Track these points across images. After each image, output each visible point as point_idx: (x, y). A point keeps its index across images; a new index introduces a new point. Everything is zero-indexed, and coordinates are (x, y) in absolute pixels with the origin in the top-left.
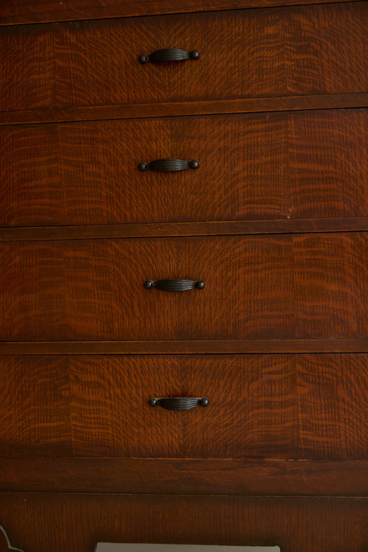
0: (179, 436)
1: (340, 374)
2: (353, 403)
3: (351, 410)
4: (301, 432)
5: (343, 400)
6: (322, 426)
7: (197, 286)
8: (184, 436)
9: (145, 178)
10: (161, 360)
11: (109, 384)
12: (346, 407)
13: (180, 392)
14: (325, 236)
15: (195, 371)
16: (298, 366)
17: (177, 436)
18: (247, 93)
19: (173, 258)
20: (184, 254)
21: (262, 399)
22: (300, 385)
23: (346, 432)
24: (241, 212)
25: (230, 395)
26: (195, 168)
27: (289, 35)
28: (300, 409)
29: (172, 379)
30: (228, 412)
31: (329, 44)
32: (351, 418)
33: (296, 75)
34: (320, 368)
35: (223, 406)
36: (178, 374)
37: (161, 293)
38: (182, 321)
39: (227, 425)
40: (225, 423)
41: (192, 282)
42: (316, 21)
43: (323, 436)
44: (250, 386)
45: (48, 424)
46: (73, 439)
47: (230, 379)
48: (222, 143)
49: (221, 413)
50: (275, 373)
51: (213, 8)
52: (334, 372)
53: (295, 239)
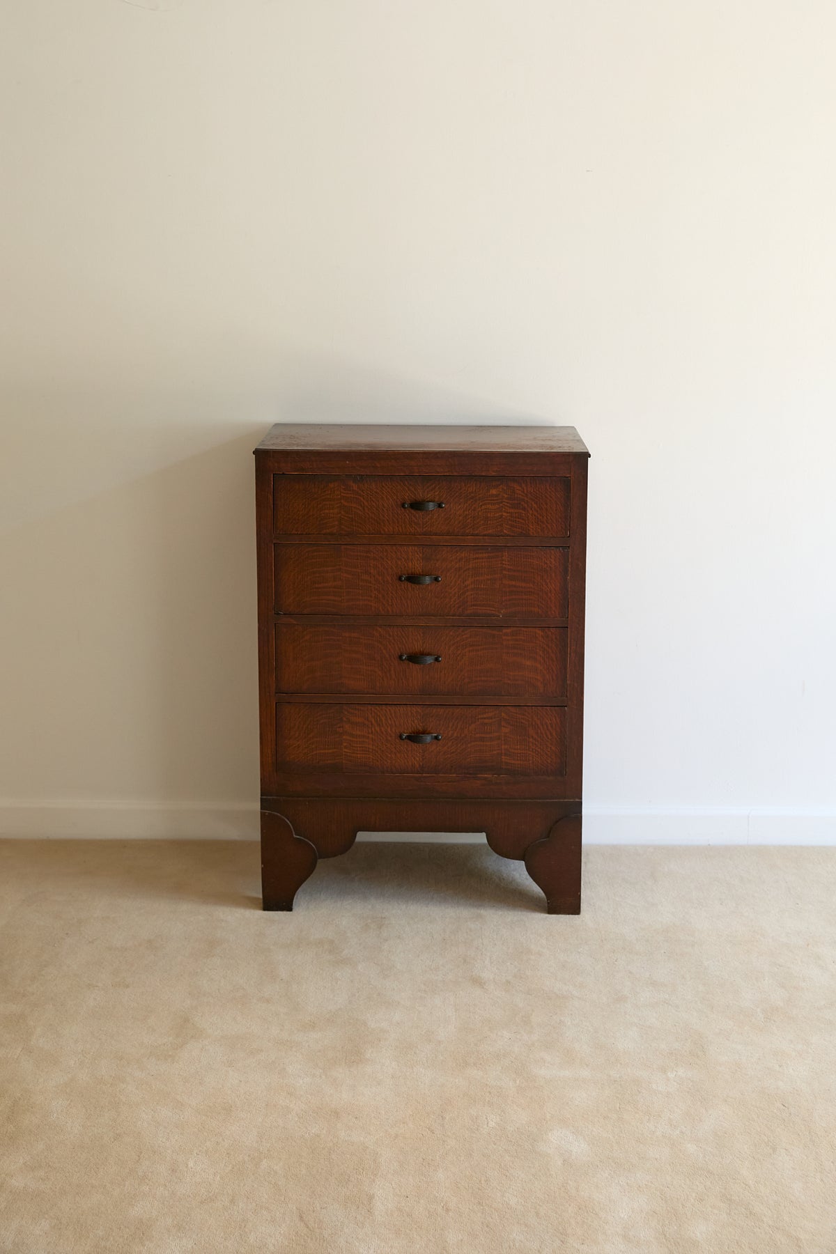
0: (420, 759)
1: (530, 720)
2: (539, 739)
3: (537, 743)
4: (503, 757)
5: (532, 737)
6: (518, 753)
7: (437, 660)
8: (423, 760)
9: (403, 585)
10: (409, 708)
11: (372, 724)
12: (534, 741)
13: (422, 730)
14: (525, 629)
15: (432, 716)
16: (503, 714)
17: (418, 759)
18: (476, 532)
19: (420, 639)
20: (428, 638)
21: (478, 735)
22: (504, 726)
23: (533, 758)
24: (469, 612)
25: (456, 732)
26: (439, 581)
27: (506, 496)
28: (503, 742)
29: (416, 721)
30: (454, 744)
31: (533, 503)
32: (537, 749)
33: (510, 522)
34: (518, 715)
35: (451, 740)
36: (421, 718)
37: (411, 663)
38: (425, 683)
39: (453, 752)
41: (433, 657)
42: (525, 488)
43: (518, 760)
44: (470, 727)
45: (326, 751)
46: (344, 762)
47: (457, 722)
48: (457, 566)
49: (450, 744)
50: (488, 718)
51: (455, 474)
52: (527, 718)
53: (505, 631)
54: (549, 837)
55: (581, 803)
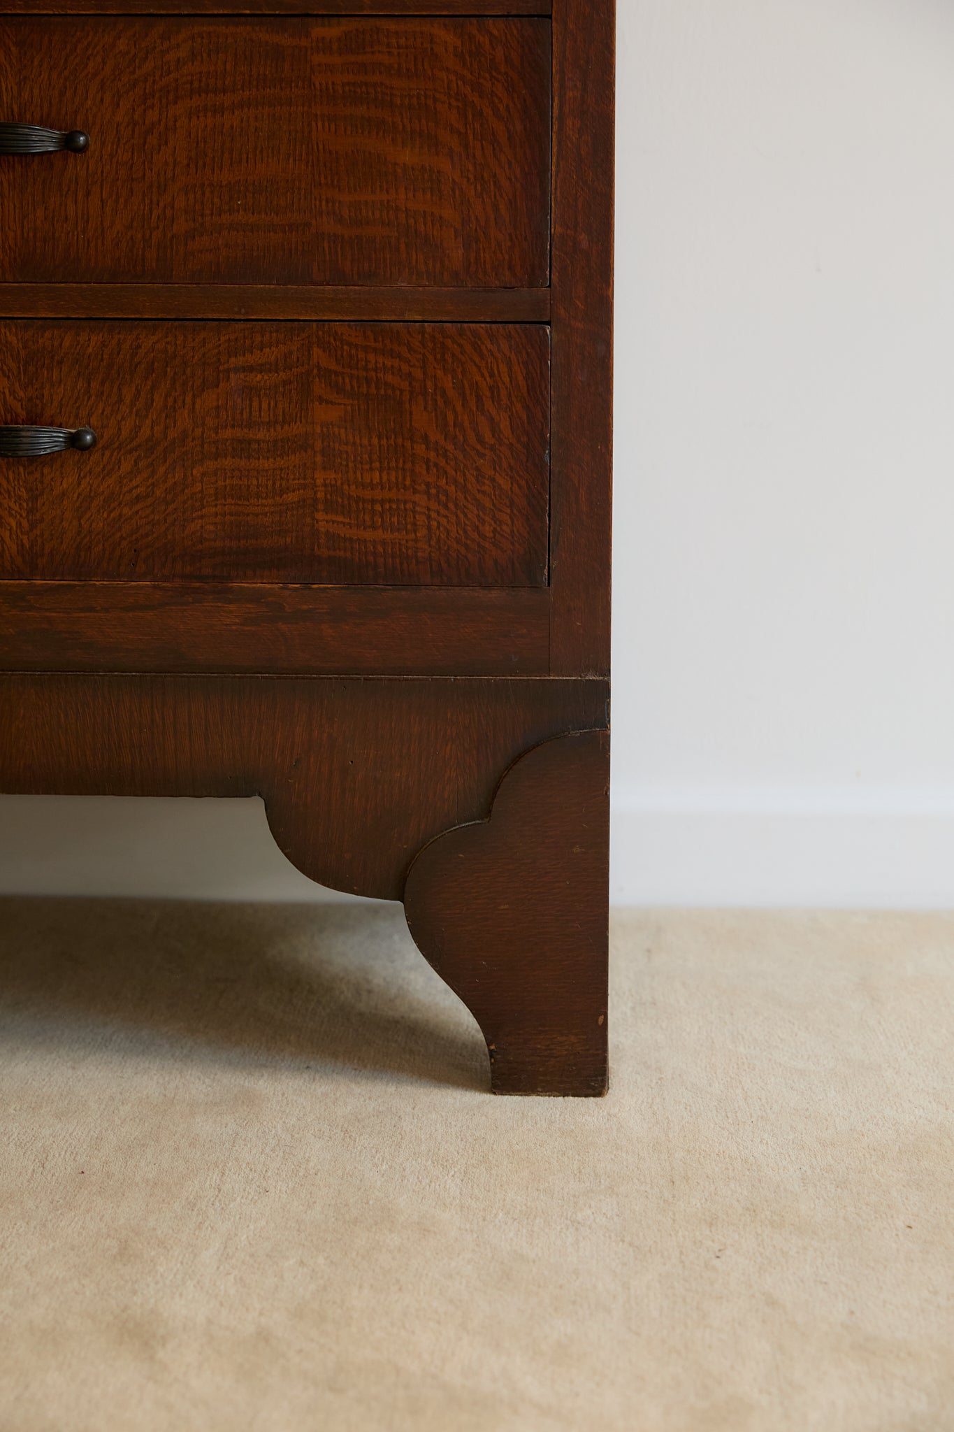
0: (19, 524)
1: (418, 374)
2: (450, 447)
3: (442, 462)
4: (320, 516)
5: (426, 438)
6: (373, 501)
7: (68, 143)
8: (32, 525)
12: (432, 455)
13: (23, 414)
14: (392, 26)
15: (60, 362)
16: (316, 351)
17: (14, 524)
19: (9, 69)
20: (36, 63)
21: (227, 434)
22: (321, 400)
23: (429, 517)
25: (148, 422)
28: (319, 459)
29: (2, 382)
30: (142, 464)
32: (442, 482)
34: (371, 357)
35: (130, 452)
36: (19, 368)
38: (31, 235)
39: (138, 499)
40: (135, 493)
41: (55, 134)
43: (374, 527)
44: (198, 401)
47: (149, 383)
49: (126, 466)
50: (261, 368)
52: (405, 368)
53: (320, 31)
54: (488, 813)
55: (603, 691)
